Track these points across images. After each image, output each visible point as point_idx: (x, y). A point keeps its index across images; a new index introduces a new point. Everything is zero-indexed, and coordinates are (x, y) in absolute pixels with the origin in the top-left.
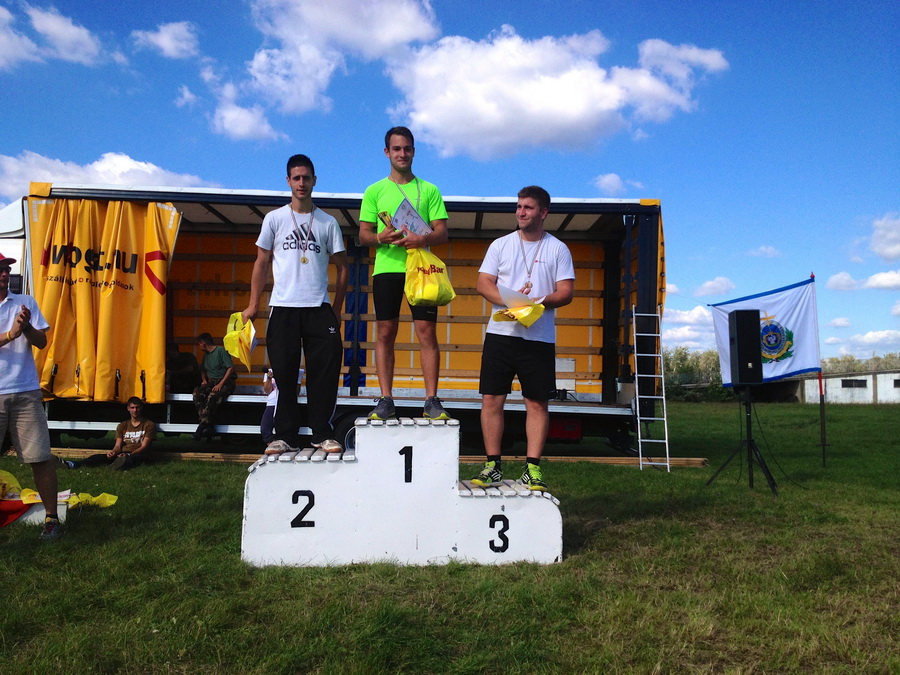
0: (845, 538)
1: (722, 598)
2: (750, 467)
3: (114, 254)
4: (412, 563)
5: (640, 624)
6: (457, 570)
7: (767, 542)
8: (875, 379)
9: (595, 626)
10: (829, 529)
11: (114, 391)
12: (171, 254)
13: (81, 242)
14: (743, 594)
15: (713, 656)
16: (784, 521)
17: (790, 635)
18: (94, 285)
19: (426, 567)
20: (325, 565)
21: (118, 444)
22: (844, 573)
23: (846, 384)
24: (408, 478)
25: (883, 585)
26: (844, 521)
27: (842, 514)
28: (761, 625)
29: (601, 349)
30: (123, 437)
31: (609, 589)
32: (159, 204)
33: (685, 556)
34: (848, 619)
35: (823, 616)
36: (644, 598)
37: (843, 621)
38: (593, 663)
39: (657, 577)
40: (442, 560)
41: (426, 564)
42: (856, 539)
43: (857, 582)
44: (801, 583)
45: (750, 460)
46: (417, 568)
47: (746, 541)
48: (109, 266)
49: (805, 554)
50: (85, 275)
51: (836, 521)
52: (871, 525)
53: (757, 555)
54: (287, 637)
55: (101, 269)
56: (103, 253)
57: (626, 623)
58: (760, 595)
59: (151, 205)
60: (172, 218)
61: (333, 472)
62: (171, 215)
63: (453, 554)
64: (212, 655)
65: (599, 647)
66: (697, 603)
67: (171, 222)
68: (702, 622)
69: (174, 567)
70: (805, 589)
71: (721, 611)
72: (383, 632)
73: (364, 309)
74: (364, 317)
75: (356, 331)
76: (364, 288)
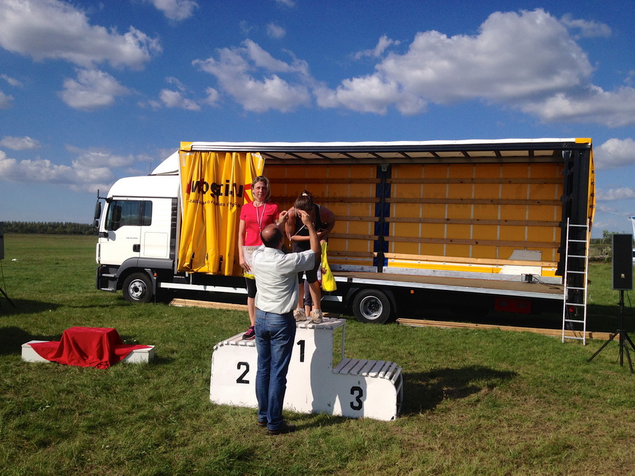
2: (621, 350)
13: (208, 179)
18: (216, 204)
24: (302, 359)
32: (252, 154)
50: (211, 199)
59: (248, 154)
60: (259, 162)
62: (259, 160)
63: (327, 409)
67: (259, 165)
73: (387, 214)
74: (387, 219)
75: (382, 229)
76: (388, 200)
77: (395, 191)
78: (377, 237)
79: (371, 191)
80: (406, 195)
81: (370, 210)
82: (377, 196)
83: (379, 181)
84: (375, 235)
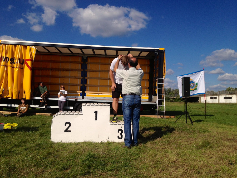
0: (210, 136)
1: (178, 151)
2: (186, 118)
3: (18, 59)
4: (97, 142)
5: (156, 157)
6: (109, 144)
7: (190, 137)
8: (219, 97)
9: (144, 158)
10: (206, 134)
11: (18, 96)
12: (34, 60)
13: (9, 56)
14: (184, 150)
15: (176, 166)
16: (195, 132)
17: (195, 161)
18: (13, 67)
19: (100, 143)
20: (73, 142)
21: (19, 110)
22: (210, 145)
23: (211, 98)
24: (96, 119)
25: (220, 148)
26: (210, 132)
27: (210, 130)
28: (188, 158)
29: (149, 87)
30: (20, 108)
31: (148, 149)
32: (31, 46)
33: (169, 140)
34: (211, 157)
35: (204, 156)
36: (158, 151)
37: (209, 157)
38: (143, 168)
39: (161, 145)
40: (105, 141)
41: (101, 142)
42: (213, 136)
43: (213, 147)
44: (199, 148)
45: (186, 116)
46: (98, 143)
47: (185, 137)
48: (17, 63)
49: (200, 140)
50: (10, 65)
51: (208, 132)
52: (217, 133)
53: (187, 140)
54: (62, 161)
55: (15, 63)
56: (15, 59)
57: (153, 157)
58: (188, 150)
59: (28, 47)
60: (34, 50)
61: (76, 117)
62: (34, 49)
63: (108, 139)
64: (41, 165)
65: (145, 163)
66: (172, 152)
67: (34, 51)
68: (172, 157)
69: (32, 142)
70: (200, 149)
71: (178, 154)
72: (88, 159)
73: (86, 76)
74: (86, 78)
75: (84, 82)
76: (86, 70)
77: (89, 67)
78: (82, 85)
79: (79, 66)
80: (94, 69)
81: (79, 74)
82: (82, 68)
83: (83, 63)
84: (81, 84)
